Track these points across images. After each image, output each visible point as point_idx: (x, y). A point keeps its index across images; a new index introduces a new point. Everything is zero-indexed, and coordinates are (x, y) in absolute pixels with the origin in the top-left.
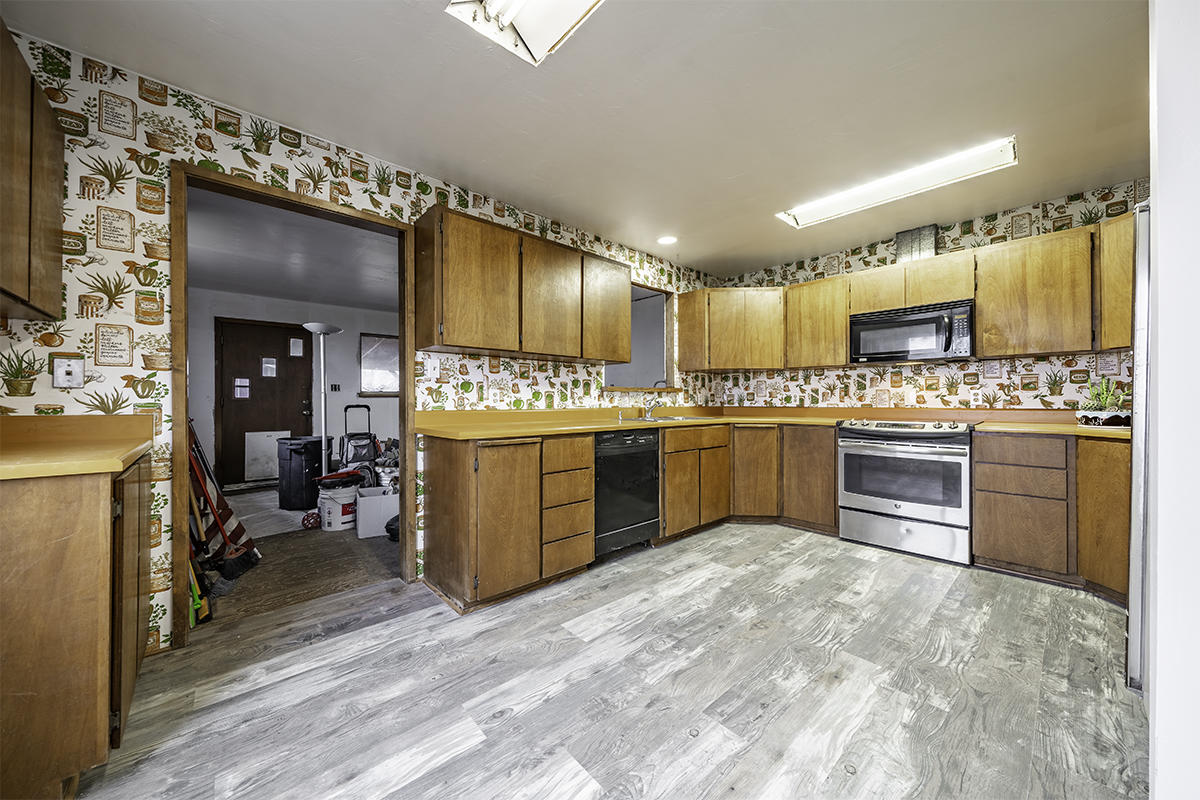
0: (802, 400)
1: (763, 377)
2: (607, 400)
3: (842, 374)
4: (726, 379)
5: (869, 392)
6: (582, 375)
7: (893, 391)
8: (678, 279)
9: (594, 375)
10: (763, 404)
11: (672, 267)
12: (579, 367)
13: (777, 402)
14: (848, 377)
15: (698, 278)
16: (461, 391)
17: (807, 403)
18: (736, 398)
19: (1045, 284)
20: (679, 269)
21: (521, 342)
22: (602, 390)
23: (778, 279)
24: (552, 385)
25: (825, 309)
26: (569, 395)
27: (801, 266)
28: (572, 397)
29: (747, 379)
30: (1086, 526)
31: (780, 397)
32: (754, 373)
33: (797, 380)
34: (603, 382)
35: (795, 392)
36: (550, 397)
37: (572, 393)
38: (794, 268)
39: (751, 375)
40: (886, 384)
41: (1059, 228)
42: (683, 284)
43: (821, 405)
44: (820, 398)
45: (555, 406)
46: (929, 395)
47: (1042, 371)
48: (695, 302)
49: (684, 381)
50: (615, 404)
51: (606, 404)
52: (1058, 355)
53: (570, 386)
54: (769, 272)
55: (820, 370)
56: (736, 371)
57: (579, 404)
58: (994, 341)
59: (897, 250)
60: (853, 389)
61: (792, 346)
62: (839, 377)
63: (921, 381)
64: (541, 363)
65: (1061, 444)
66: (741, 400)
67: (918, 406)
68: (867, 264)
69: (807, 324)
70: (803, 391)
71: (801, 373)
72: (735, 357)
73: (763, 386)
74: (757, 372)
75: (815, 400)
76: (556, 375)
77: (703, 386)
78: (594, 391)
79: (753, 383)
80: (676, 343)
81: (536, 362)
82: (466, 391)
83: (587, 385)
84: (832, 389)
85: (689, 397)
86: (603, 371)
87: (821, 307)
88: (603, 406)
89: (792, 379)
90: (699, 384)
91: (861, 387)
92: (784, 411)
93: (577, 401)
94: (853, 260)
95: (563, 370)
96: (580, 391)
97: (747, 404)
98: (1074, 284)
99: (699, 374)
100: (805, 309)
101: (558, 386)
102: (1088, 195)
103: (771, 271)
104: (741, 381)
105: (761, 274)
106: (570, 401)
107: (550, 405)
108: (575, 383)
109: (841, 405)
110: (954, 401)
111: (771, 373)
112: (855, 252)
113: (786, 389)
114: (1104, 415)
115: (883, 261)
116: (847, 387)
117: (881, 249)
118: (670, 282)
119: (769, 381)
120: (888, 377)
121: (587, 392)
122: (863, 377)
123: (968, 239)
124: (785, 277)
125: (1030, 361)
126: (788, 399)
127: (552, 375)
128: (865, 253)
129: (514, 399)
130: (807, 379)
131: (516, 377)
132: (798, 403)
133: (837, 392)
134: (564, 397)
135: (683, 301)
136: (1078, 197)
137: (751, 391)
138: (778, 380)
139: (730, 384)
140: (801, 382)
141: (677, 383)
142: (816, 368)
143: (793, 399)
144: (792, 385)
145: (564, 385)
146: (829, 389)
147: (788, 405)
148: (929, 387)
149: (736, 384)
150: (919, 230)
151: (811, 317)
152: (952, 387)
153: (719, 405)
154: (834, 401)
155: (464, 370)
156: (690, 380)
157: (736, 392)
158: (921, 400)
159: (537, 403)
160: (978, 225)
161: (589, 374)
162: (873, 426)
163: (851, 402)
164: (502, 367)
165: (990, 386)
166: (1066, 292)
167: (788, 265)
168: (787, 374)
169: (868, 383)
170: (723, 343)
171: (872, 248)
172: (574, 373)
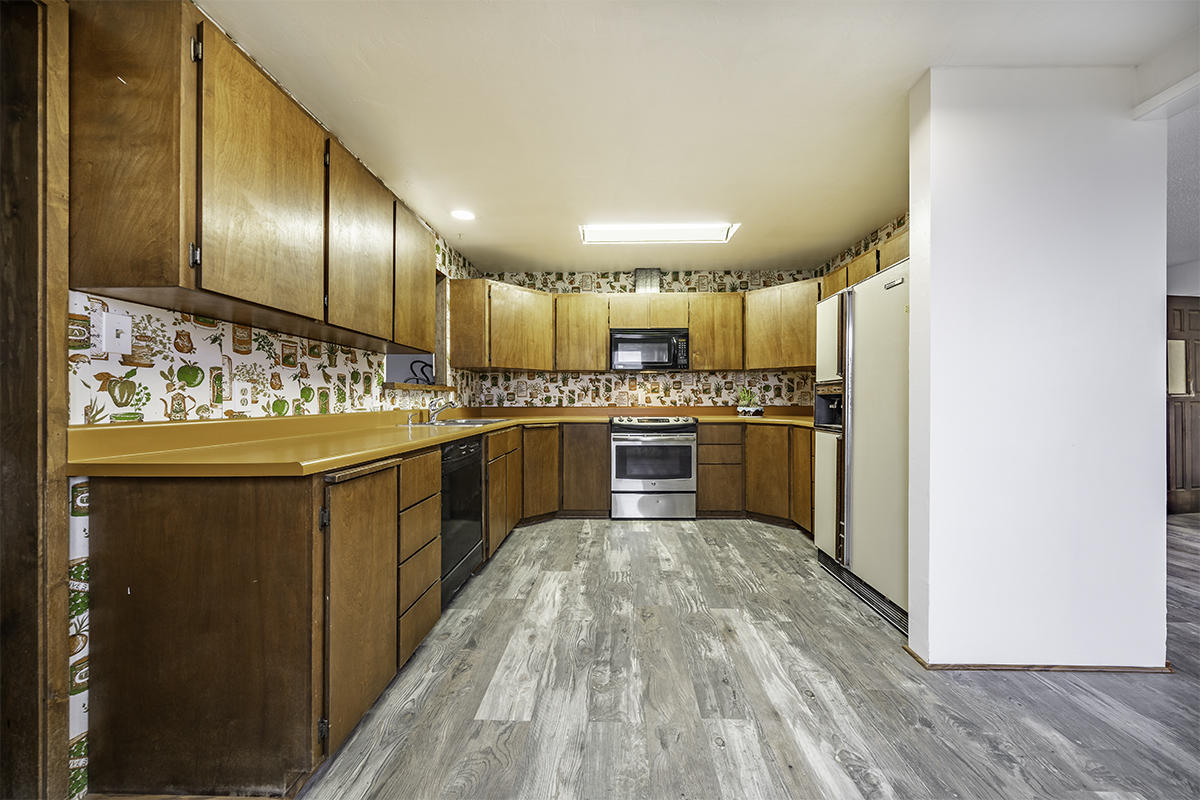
0: (560, 401)
1: (524, 379)
2: (389, 399)
3: (594, 378)
4: (484, 378)
5: (614, 393)
6: (362, 366)
7: (630, 393)
8: (450, 263)
9: (375, 366)
10: (524, 404)
11: (446, 246)
12: (359, 353)
13: (537, 402)
14: (599, 381)
15: (464, 265)
16: (178, 385)
17: (565, 403)
18: (495, 398)
19: (724, 325)
20: (450, 250)
21: (326, 308)
22: (385, 386)
23: (539, 284)
24: (327, 378)
25: (589, 320)
26: (348, 394)
27: (560, 277)
28: (352, 397)
29: (507, 379)
30: (751, 479)
31: (540, 397)
32: (515, 373)
33: (556, 382)
34: (385, 376)
35: (554, 393)
36: (324, 395)
37: (352, 390)
38: (553, 278)
39: (512, 375)
40: (625, 388)
41: (720, 291)
42: (454, 268)
43: (577, 404)
44: (576, 398)
45: (332, 412)
46: (653, 396)
47: (714, 381)
48: (473, 291)
49: (454, 378)
50: (397, 406)
51: (388, 406)
52: (720, 371)
53: (348, 380)
54: (530, 275)
55: (576, 374)
56: (495, 370)
57: (359, 407)
58: (698, 359)
59: (635, 282)
60: (602, 390)
61: (561, 350)
62: (591, 380)
63: (649, 386)
64: (313, 343)
65: (739, 428)
66: (500, 401)
67: (646, 405)
68: (613, 287)
69: (574, 332)
70: (562, 392)
71: (560, 376)
72: (514, 356)
73: (524, 387)
74: (518, 372)
75: (572, 401)
76: (333, 364)
77: (467, 385)
78: (376, 389)
79: (513, 383)
80: (448, 336)
81: (305, 342)
82: (189, 384)
83: (368, 380)
84: (585, 390)
85: (458, 397)
86: (384, 361)
87: (586, 318)
88: (384, 408)
89: (552, 381)
90: (464, 382)
91: (608, 389)
92: (544, 411)
93: (356, 402)
94: (603, 282)
95: (341, 357)
96: (360, 388)
97: (507, 404)
98: (735, 328)
99: (465, 372)
100: (572, 317)
101: (334, 380)
102: (732, 273)
103: (532, 276)
104: (501, 381)
105: (522, 277)
106: (348, 401)
107: (324, 408)
108: (355, 376)
109: (593, 405)
110: (668, 401)
111: (532, 374)
112: (604, 275)
113: (547, 390)
114: (752, 409)
115: (624, 288)
116: (597, 389)
117: (622, 277)
118: (444, 264)
119: (529, 382)
120: (627, 381)
121: (368, 390)
122: (609, 381)
123: (675, 285)
124: (545, 284)
125: (706, 374)
126: (548, 399)
127: (326, 363)
128: (611, 279)
129: (273, 400)
130: (565, 382)
131: (277, 363)
132: (557, 403)
133: (590, 393)
134: (341, 398)
135: (456, 288)
136: (728, 273)
137: (511, 391)
138: (538, 381)
139: (488, 383)
140: (560, 383)
141: (450, 383)
142: (573, 372)
143: (553, 399)
144: (551, 386)
145: (342, 379)
146: (584, 390)
147: (548, 405)
148: (653, 391)
149: (495, 384)
150: (651, 270)
151: (578, 326)
152: (667, 390)
153: (477, 405)
154: (587, 401)
155: (184, 344)
156: (458, 378)
157: (495, 391)
158: (648, 400)
159: (307, 406)
160: (682, 276)
161: (370, 364)
162: (635, 421)
163: (601, 402)
164: (255, 345)
165: (687, 392)
166: (732, 332)
167: (549, 274)
168: (548, 376)
169: (613, 386)
170: (503, 340)
171: (616, 275)
172: (354, 361)
